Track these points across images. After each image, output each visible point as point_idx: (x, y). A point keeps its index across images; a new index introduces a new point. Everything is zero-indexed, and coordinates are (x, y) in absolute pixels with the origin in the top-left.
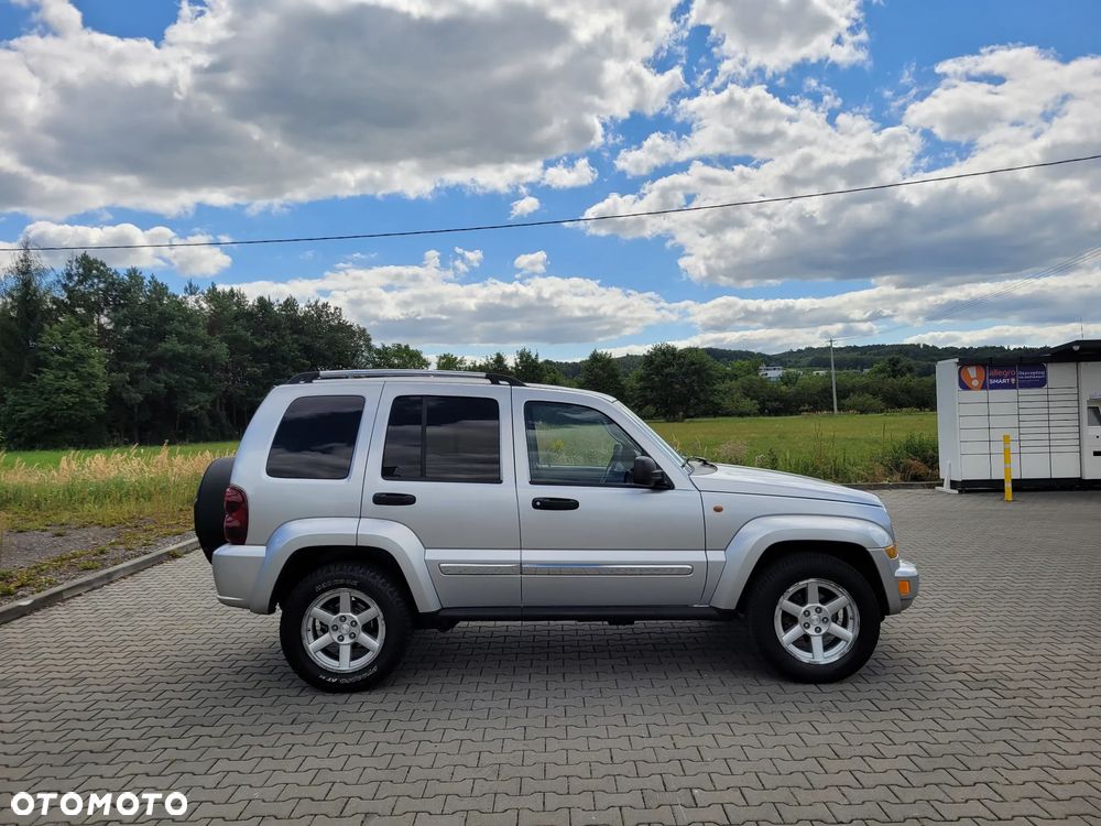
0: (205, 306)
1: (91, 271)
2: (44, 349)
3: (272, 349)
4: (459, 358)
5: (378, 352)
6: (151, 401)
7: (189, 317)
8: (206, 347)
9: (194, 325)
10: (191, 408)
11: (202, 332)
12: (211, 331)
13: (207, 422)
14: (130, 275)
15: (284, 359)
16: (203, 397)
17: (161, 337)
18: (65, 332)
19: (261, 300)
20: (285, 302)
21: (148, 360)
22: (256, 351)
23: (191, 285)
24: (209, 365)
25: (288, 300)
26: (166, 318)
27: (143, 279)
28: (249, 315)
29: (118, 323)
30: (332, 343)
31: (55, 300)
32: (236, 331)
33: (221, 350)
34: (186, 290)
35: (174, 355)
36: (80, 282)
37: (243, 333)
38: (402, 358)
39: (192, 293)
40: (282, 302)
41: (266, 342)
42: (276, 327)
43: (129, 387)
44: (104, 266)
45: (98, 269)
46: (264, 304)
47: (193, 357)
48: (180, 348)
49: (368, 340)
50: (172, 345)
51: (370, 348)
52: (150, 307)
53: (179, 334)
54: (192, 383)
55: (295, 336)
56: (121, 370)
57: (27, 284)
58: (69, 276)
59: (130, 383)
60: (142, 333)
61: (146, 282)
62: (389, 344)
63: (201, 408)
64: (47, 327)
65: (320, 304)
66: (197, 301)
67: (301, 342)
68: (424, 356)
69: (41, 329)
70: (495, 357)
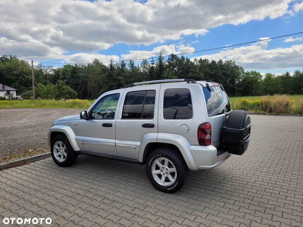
0: (199, 64)
1: (173, 58)
2: (164, 77)
3: (215, 74)
4: (273, 74)
5: (246, 74)
7: (195, 67)
8: (198, 74)
9: (196, 69)
11: (197, 71)
12: (200, 71)
14: (182, 58)
15: (218, 77)
17: (188, 72)
18: (168, 73)
19: (213, 61)
20: (219, 61)
22: (211, 75)
23: (195, 59)
25: (220, 60)
26: (189, 68)
27: (184, 58)
28: (210, 65)
29: (179, 70)
30: (232, 72)
31: (166, 65)
32: (206, 70)
33: (202, 75)
34: (194, 60)
36: (171, 60)
37: (208, 70)
38: (253, 75)
39: (195, 61)
40: (218, 61)
41: (214, 72)
42: (216, 68)
45: (175, 57)
46: (213, 62)
48: (192, 75)
49: (243, 70)
51: (243, 72)
52: (186, 65)
53: (192, 71)
55: (222, 70)
57: (161, 62)
58: (169, 59)
60: (184, 72)
61: (185, 59)
62: (249, 71)
64: (164, 72)
65: (229, 61)
66: (197, 63)
67: (223, 72)
68: (261, 74)
69: (163, 72)
70: (286, 73)
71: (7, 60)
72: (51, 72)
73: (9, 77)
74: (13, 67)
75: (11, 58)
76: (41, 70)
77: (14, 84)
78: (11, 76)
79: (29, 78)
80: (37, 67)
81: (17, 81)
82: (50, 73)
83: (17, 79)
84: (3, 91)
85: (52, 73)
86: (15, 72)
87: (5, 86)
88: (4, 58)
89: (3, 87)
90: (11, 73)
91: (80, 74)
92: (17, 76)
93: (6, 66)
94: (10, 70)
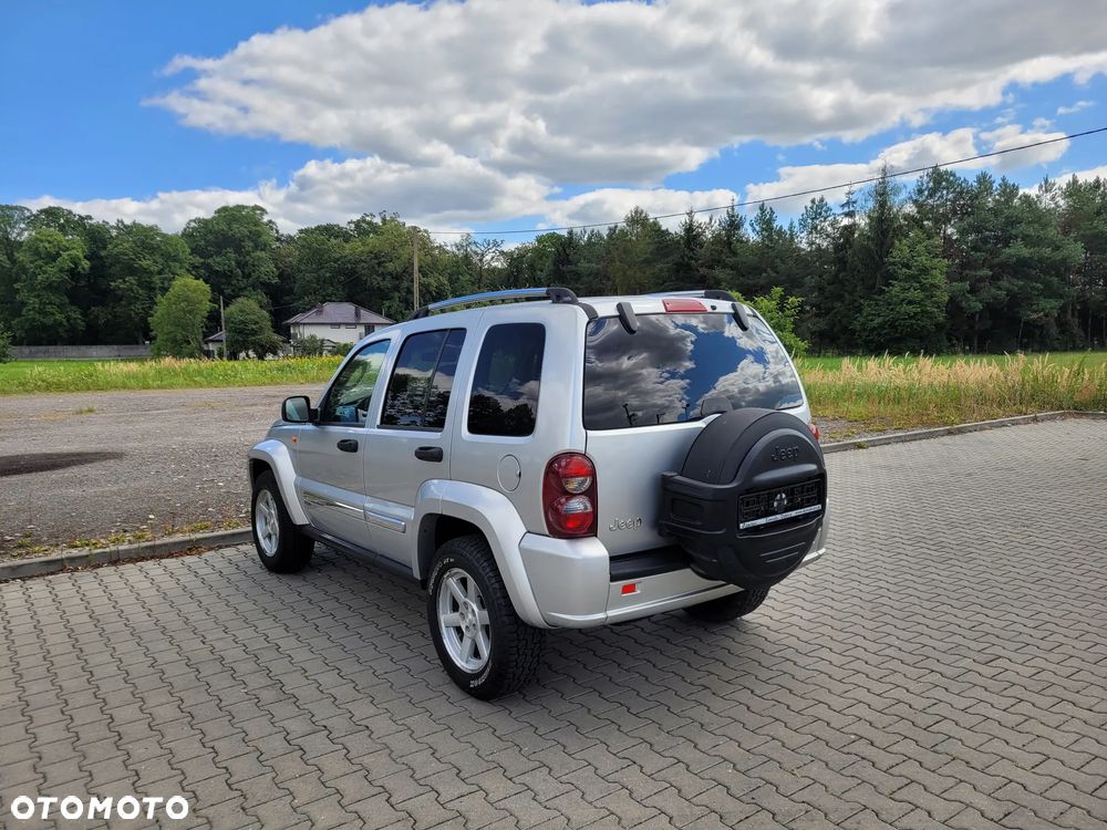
0: (1062, 202)
1: (941, 183)
2: (893, 264)
6: (992, 309)
7: (1042, 217)
8: (1056, 249)
9: (1044, 226)
10: (1035, 316)
11: (1052, 232)
12: (1066, 233)
13: (1054, 331)
14: (979, 181)
16: (1051, 305)
17: (1006, 242)
18: (912, 248)
21: (991, 268)
23: (1046, 182)
24: (1060, 268)
26: (1013, 222)
27: (992, 183)
29: (963, 232)
31: (906, 217)
32: (1096, 228)
33: (1076, 252)
34: (1041, 187)
35: (1018, 260)
36: (931, 196)
39: (1046, 191)
43: (969, 296)
44: (954, 175)
45: (947, 180)
47: (1040, 260)
48: (1025, 252)
50: (1019, 250)
52: (996, 212)
53: (1026, 237)
54: (1037, 289)
56: (962, 279)
57: (882, 205)
58: (920, 192)
59: (968, 292)
60: (985, 241)
61: (995, 186)
63: (1046, 315)
64: (897, 243)
66: (1053, 198)
69: (893, 244)
71: (374, 228)
72: (498, 260)
73: (376, 281)
74: (387, 249)
75: (384, 220)
76: (467, 257)
77: (387, 303)
78: (380, 279)
79: (429, 284)
80: (456, 246)
81: (396, 294)
82: (494, 264)
83: (397, 288)
84: (355, 325)
85: (499, 264)
86: (390, 266)
87: (362, 311)
88: (364, 221)
89: (357, 314)
90: (381, 270)
91: (583, 265)
92: (397, 277)
93: (367, 249)
94: (378, 258)
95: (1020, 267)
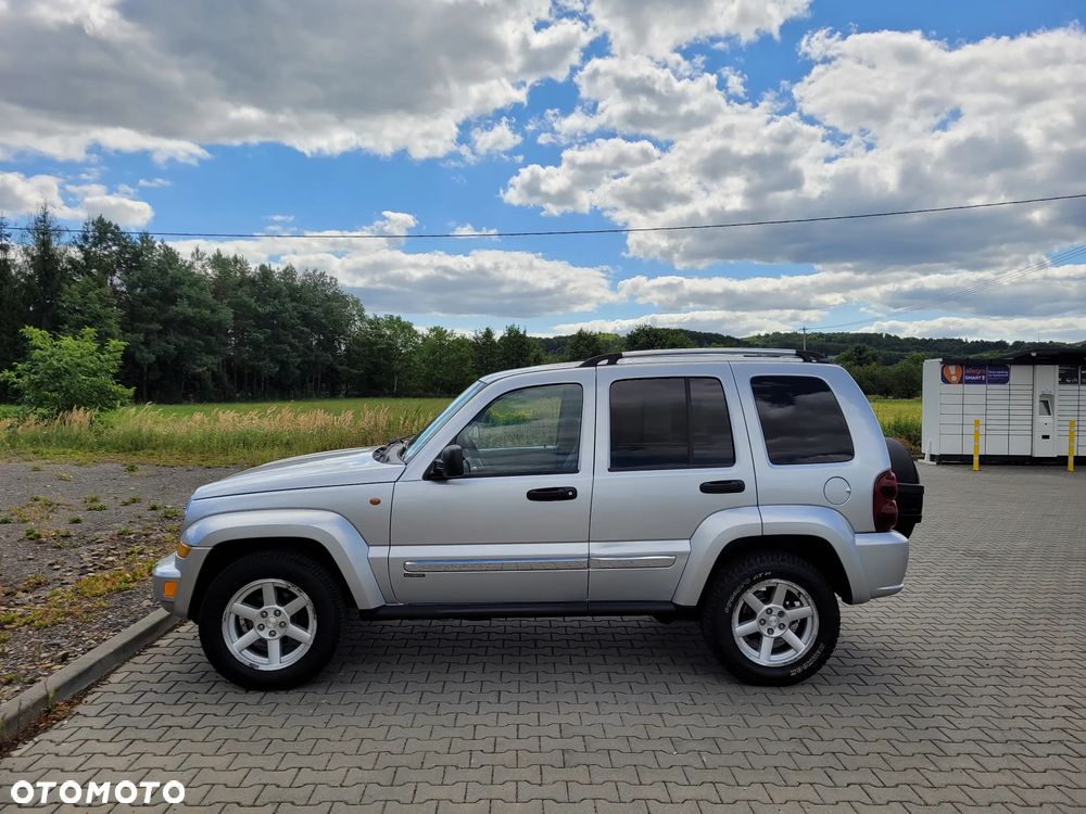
0: (210, 271)
1: (106, 233)
2: (63, 308)
3: (274, 315)
5: (370, 322)
6: (161, 362)
7: (196, 281)
8: (214, 311)
9: (201, 290)
10: (199, 370)
11: (208, 297)
12: (217, 298)
13: (211, 384)
14: (141, 239)
15: (284, 326)
16: (210, 360)
17: (173, 301)
18: (84, 293)
19: (263, 267)
20: (285, 271)
21: (159, 321)
22: (258, 316)
23: (197, 251)
24: (212, 329)
25: (287, 268)
26: (177, 283)
27: (153, 243)
28: (253, 282)
29: (131, 286)
31: (71, 261)
32: (240, 297)
33: (227, 314)
34: (193, 255)
35: (185, 318)
36: (95, 245)
37: (247, 299)
38: (393, 328)
39: (198, 259)
40: (281, 270)
41: (269, 308)
42: (277, 295)
43: (142, 347)
44: (118, 229)
45: (112, 232)
46: (265, 272)
47: (202, 321)
48: (190, 311)
49: (361, 310)
50: (183, 308)
51: (362, 318)
52: (161, 271)
53: (189, 298)
54: (200, 346)
55: (295, 304)
56: (134, 331)
57: (45, 245)
58: (85, 238)
59: (142, 343)
61: (157, 247)
62: (381, 315)
63: (208, 370)
64: (65, 286)
65: (317, 273)
66: (203, 266)
67: (300, 310)
69: (60, 289)
95: (185, 324)
